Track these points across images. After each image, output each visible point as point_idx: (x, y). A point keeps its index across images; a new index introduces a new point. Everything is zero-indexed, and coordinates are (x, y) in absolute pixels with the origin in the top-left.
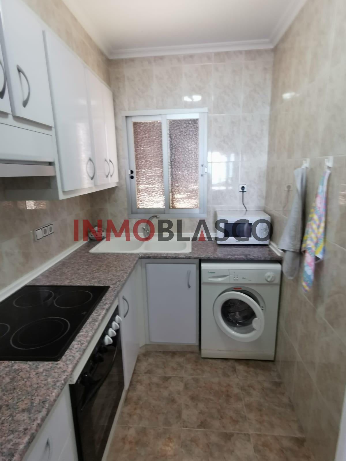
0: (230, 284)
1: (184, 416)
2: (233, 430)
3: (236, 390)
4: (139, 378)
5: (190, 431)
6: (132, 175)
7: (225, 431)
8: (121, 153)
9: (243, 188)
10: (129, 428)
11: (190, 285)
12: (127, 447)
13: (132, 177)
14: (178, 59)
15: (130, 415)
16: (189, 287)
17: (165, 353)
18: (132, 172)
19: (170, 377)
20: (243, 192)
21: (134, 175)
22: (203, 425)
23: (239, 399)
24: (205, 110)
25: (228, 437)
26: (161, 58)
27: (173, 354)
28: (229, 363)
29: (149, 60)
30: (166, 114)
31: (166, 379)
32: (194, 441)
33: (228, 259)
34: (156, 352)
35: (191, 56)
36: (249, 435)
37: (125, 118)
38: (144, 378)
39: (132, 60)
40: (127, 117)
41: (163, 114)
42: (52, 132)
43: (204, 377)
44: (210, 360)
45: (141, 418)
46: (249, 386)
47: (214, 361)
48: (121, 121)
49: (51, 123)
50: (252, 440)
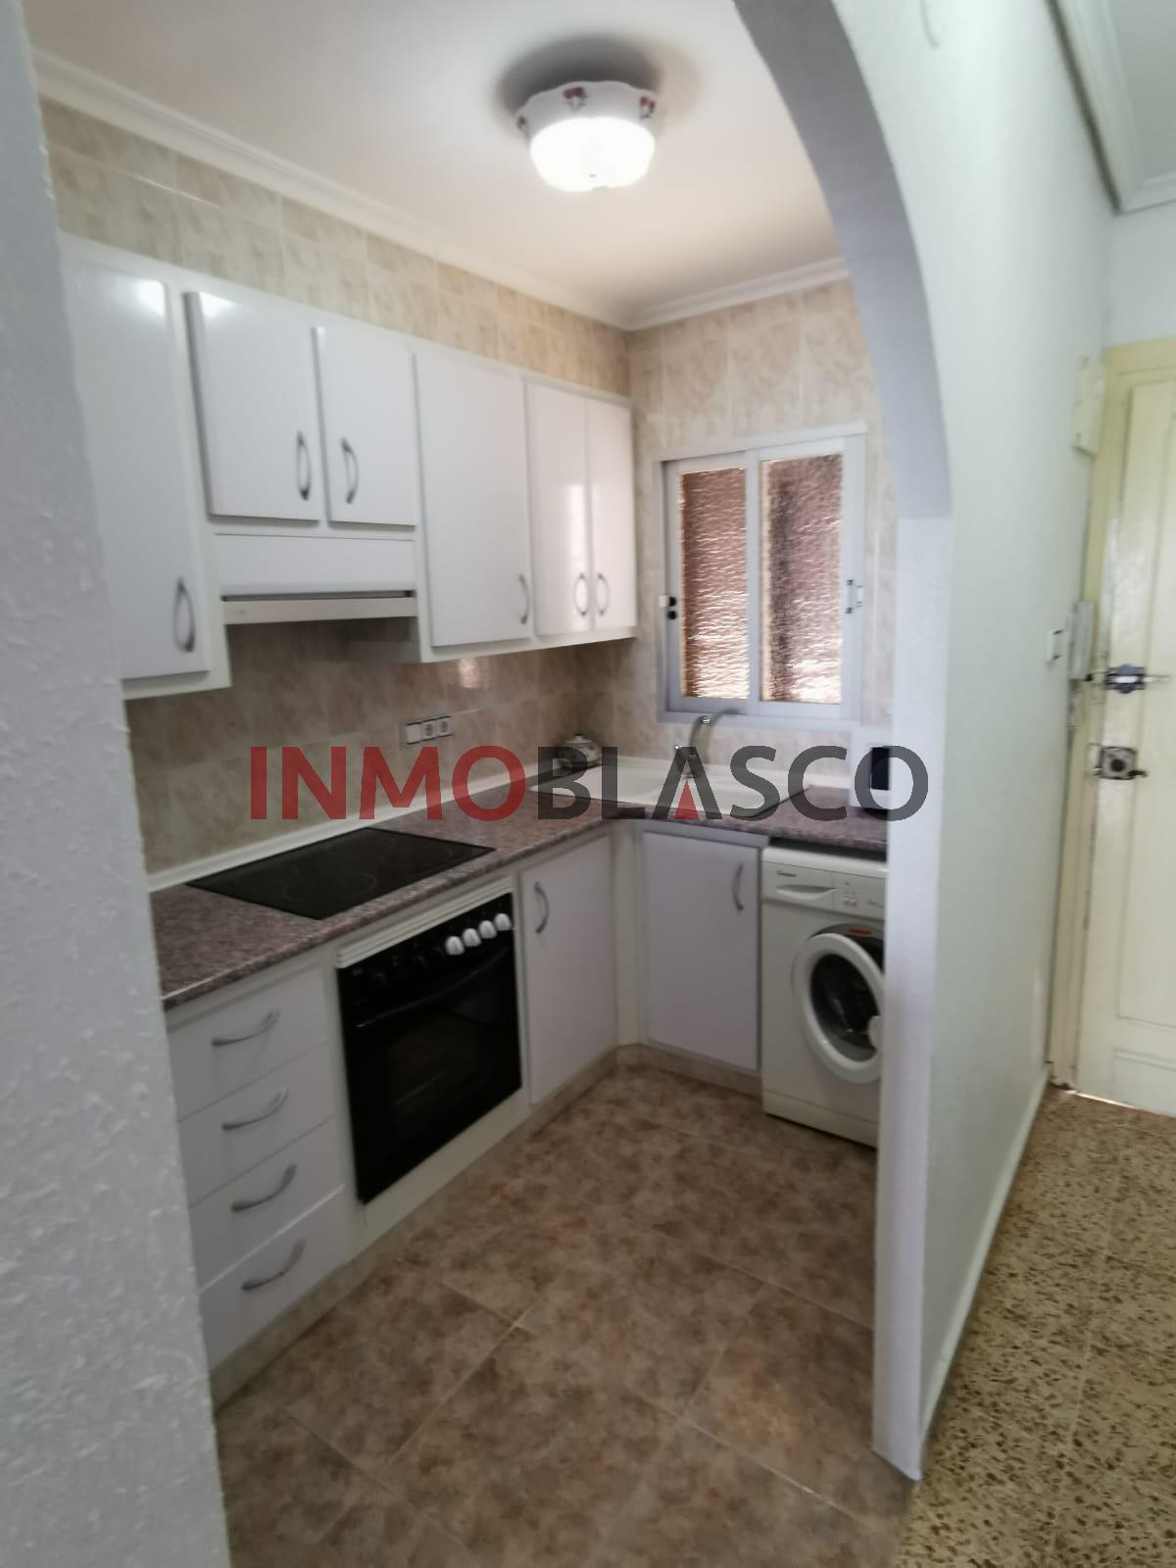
0: (832, 913)
2: (731, 1262)
3: (802, 1201)
4: (589, 1106)
6: (673, 609)
8: (648, 553)
10: (517, 1176)
11: (743, 903)
12: (495, 1200)
13: (672, 615)
14: (790, 301)
15: (531, 1159)
16: (740, 907)
17: (683, 1079)
18: (673, 602)
21: (680, 608)
22: (668, 1227)
23: (795, 1216)
24: (860, 427)
26: (749, 307)
27: (702, 1086)
28: (833, 1147)
29: (718, 318)
30: (758, 449)
31: (647, 1126)
32: (629, 1244)
33: (836, 844)
34: (663, 1071)
35: (824, 289)
36: (761, 1283)
37: (659, 468)
38: (601, 1111)
39: (680, 324)
40: (665, 463)
41: (750, 449)
42: (417, 535)
46: (844, 1206)
47: (793, 1130)
48: (650, 474)
49: (413, 519)
50: (761, 1293)
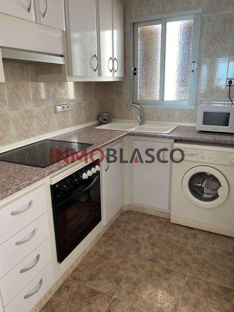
0: (197, 162)
1: (141, 252)
2: (175, 269)
3: (189, 248)
4: (118, 224)
5: (141, 260)
6: (135, 72)
7: (168, 268)
9: (230, 82)
13: (135, 74)
15: (104, 242)
18: (135, 69)
19: (141, 229)
20: (230, 86)
22: (153, 260)
24: (200, 11)
25: (169, 271)
27: (149, 216)
32: (143, 267)
36: (186, 275)
38: (122, 225)
40: (133, 23)
41: (163, 19)
43: (167, 234)
44: (177, 226)
45: (111, 245)
46: (202, 249)
48: (129, 27)
50: (186, 278)
